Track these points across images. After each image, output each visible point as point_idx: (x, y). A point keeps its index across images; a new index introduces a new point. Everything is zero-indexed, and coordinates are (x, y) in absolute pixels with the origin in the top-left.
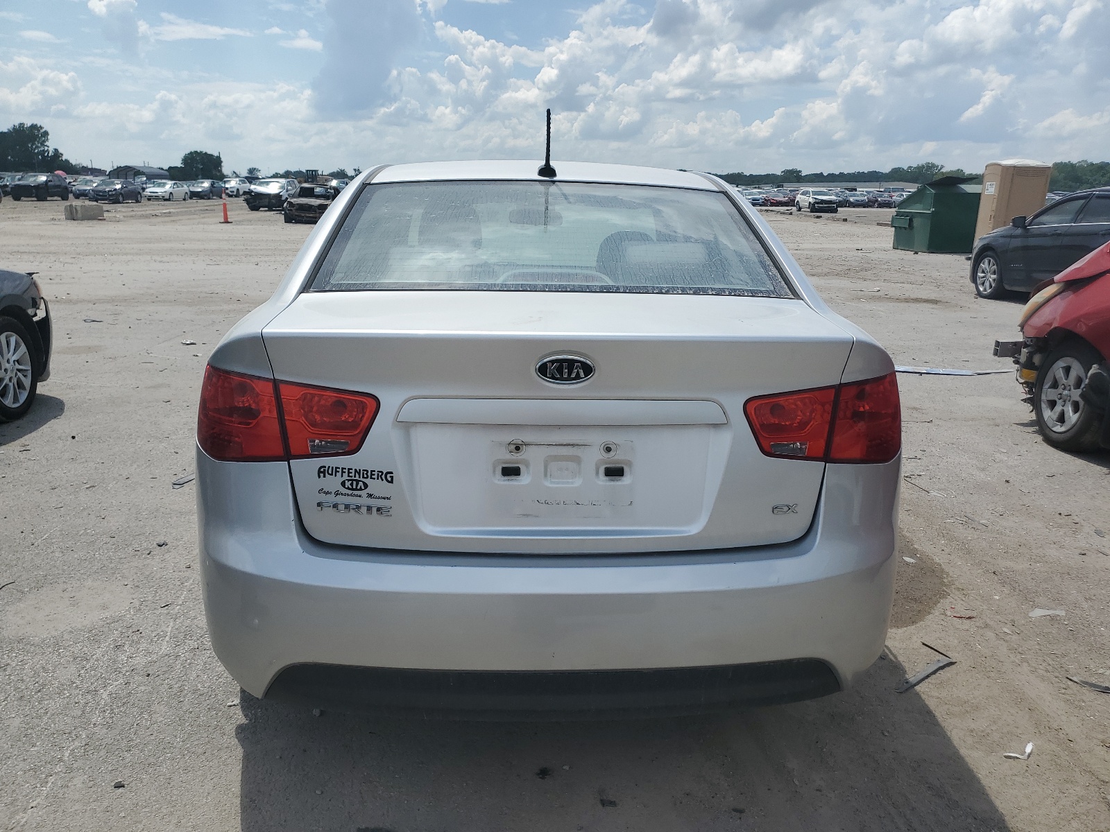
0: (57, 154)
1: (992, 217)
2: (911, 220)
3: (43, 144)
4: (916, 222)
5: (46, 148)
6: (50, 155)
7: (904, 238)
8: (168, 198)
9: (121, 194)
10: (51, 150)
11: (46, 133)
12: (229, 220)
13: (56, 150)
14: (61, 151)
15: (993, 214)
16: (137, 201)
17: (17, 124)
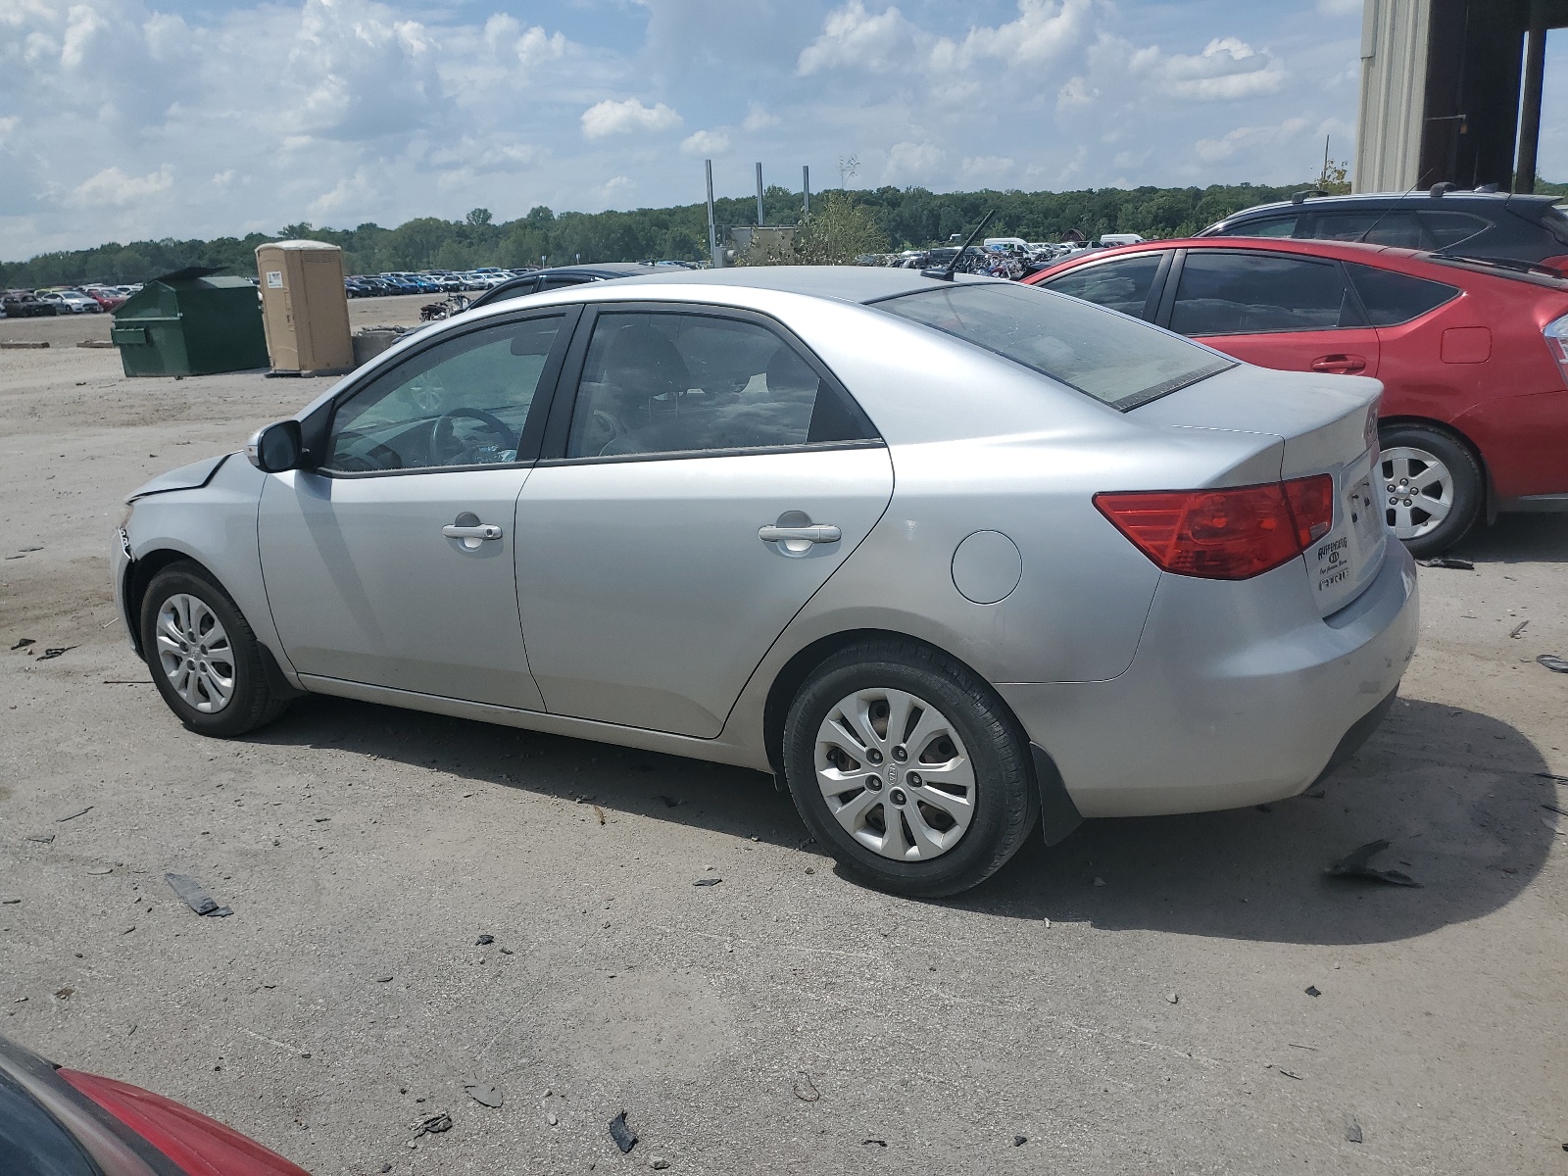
1: (291, 318)
2: (146, 332)
4: (157, 335)
7: (141, 357)
15: (290, 313)
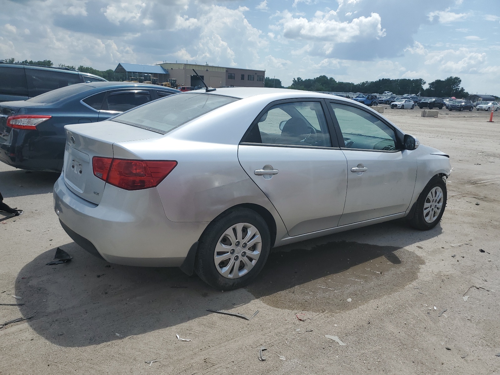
0: (463, 90)
3: (457, 86)
5: (458, 87)
6: (459, 90)
8: (487, 109)
9: (463, 107)
10: (460, 88)
11: (460, 81)
12: (493, 121)
13: (462, 88)
14: (464, 89)
16: (470, 111)
17: (449, 77)
